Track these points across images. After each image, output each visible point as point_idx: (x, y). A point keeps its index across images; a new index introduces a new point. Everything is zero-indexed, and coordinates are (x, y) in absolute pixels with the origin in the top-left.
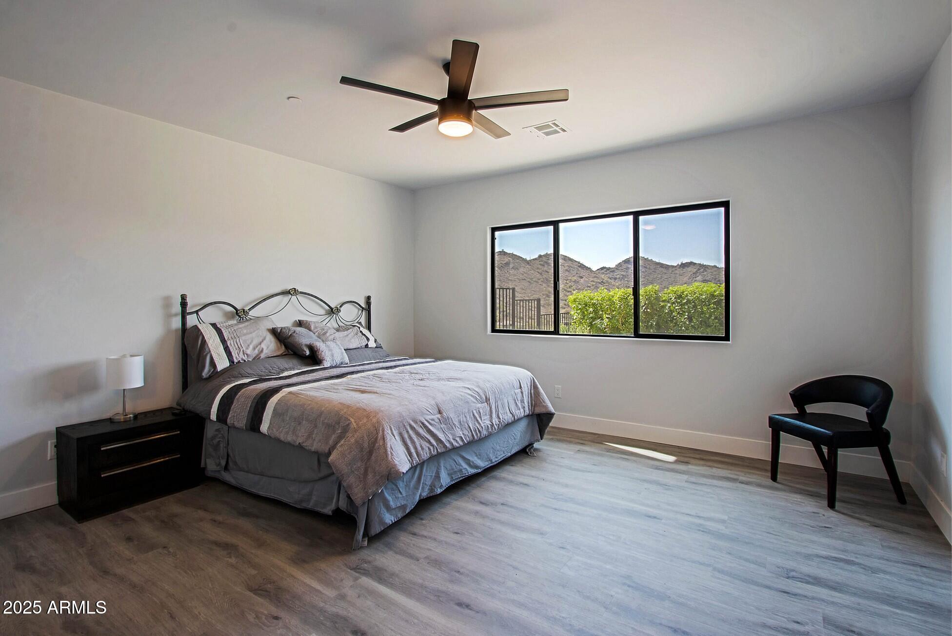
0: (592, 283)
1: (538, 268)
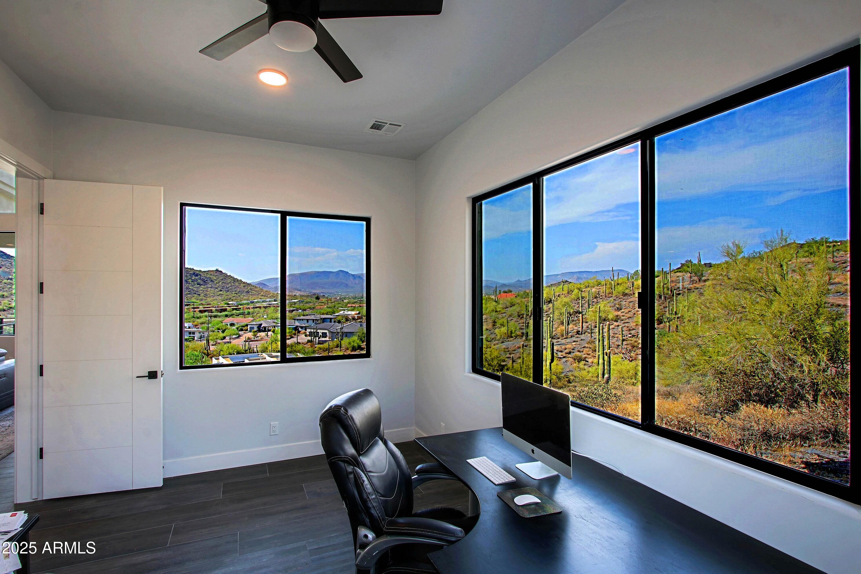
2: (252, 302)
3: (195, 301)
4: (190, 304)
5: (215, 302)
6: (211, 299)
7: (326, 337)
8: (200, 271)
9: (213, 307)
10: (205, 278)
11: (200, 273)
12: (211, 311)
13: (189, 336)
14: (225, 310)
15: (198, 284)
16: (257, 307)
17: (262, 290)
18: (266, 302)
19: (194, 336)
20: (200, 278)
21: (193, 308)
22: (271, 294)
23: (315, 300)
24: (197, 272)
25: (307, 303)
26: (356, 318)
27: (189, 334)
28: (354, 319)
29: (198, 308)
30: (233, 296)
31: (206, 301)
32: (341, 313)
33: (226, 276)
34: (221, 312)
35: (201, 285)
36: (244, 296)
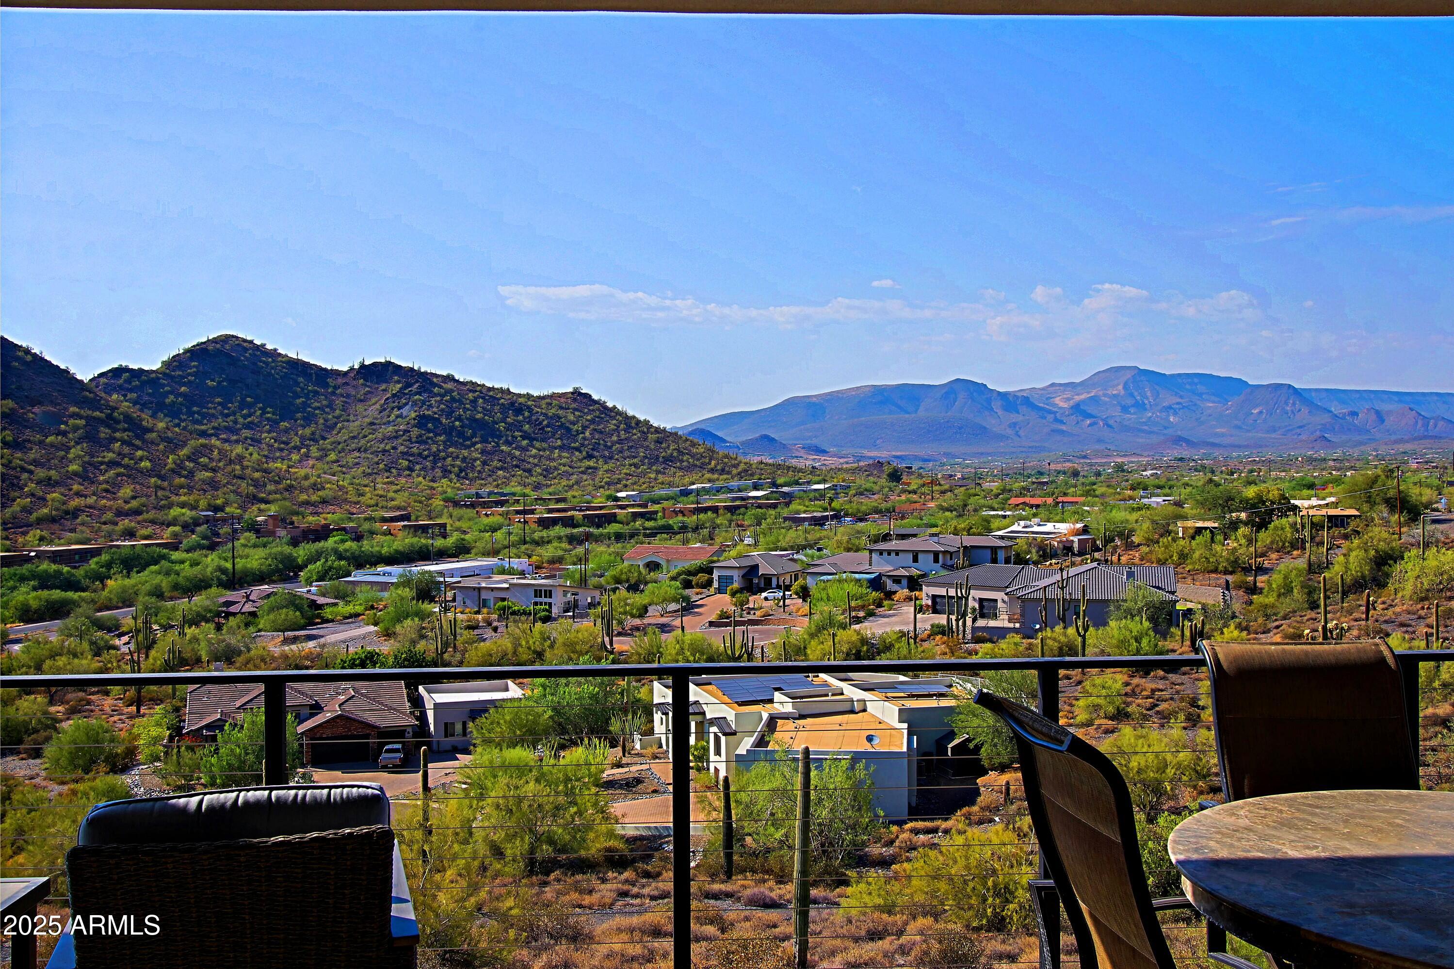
3: (518, 489)
4: (507, 501)
5: (576, 494)
6: (564, 482)
7: (995, 617)
8: (529, 396)
9: (574, 509)
10: (541, 418)
11: (530, 403)
12: (570, 522)
13: (536, 604)
14: (612, 518)
15: (524, 438)
16: (705, 510)
17: (713, 451)
18: (731, 491)
19: (550, 604)
20: (529, 417)
21: (518, 512)
22: (742, 467)
23: (883, 481)
24: (521, 400)
25: (861, 494)
26: (1076, 545)
27: (536, 596)
28: (1068, 549)
29: (532, 512)
30: (626, 474)
31: (551, 490)
32: (1015, 528)
33: (606, 412)
34: (598, 526)
35: (532, 439)
36: (658, 472)
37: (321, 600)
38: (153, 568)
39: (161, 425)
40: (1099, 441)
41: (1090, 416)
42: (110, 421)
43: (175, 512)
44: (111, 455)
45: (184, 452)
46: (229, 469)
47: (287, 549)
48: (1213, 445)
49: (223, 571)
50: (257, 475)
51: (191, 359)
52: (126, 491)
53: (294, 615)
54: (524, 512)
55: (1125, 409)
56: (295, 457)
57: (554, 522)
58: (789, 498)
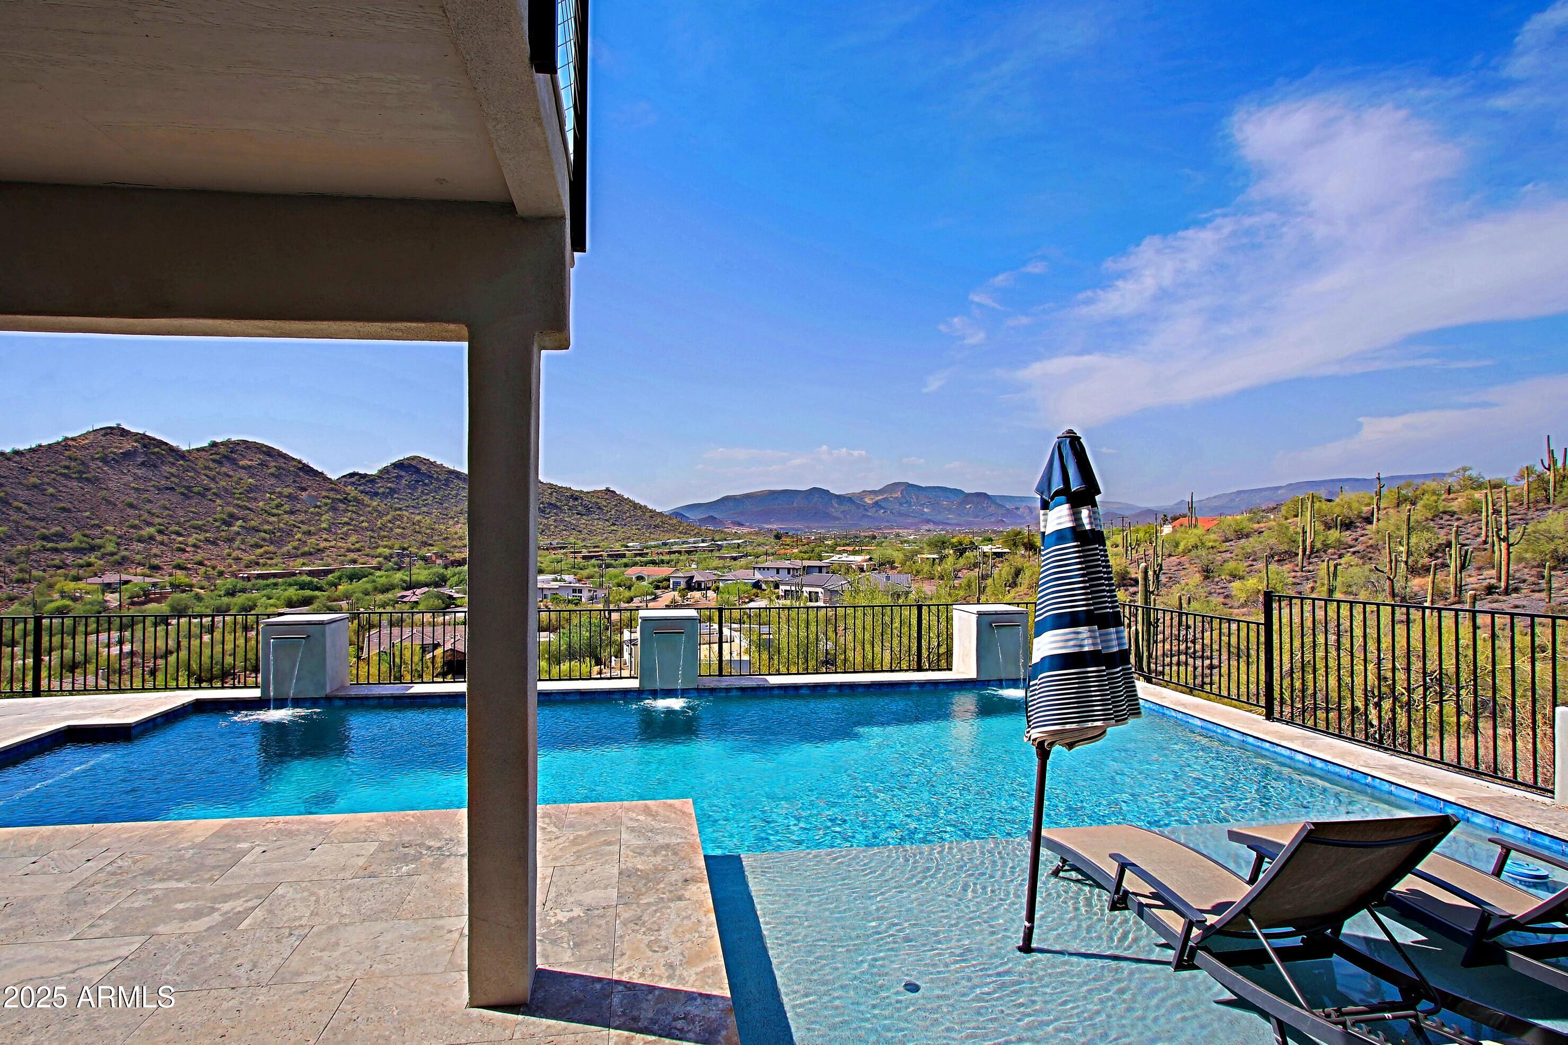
0: (324, 500)
1: (207, 468)
2: (665, 544)
3: (573, 541)
4: (567, 547)
5: (605, 544)
6: (599, 538)
7: (817, 601)
8: (581, 492)
9: (603, 552)
10: (588, 503)
11: (582, 496)
12: (600, 558)
13: (573, 596)
14: (624, 556)
15: (578, 514)
16: (674, 552)
17: (681, 522)
18: (689, 543)
19: (581, 597)
20: (581, 503)
21: (572, 553)
22: (696, 531)
23: (771, 539)
24: (577, 494)
25: (759, 545)
27: (573, 593)
28: (860, 569)
29: (580, 552)
30: (633, 534)
31: (591, 542)
33: (622, 500)
34: (615, 560)
35: (582, 515)
36: (651, 533)
37: (456, 595)
38: (364, 579)
39: (375, 504)
40: (888, 521)
41: (883, 508)
42: (345, 500)
43: (380, 550)
44: (346, 519)
45: (389, 517)
46: (412, 528)
47: (442, 571)
48: (947, 524)
49: (404, 581)
50: (428, 531)
51: (394, 468)
52: (353, 539)
53: (438, 603)
54: (575, 553)
55: (901, 504)
56: (451, 522)
57: (592, 557)
58: (720, 548)
